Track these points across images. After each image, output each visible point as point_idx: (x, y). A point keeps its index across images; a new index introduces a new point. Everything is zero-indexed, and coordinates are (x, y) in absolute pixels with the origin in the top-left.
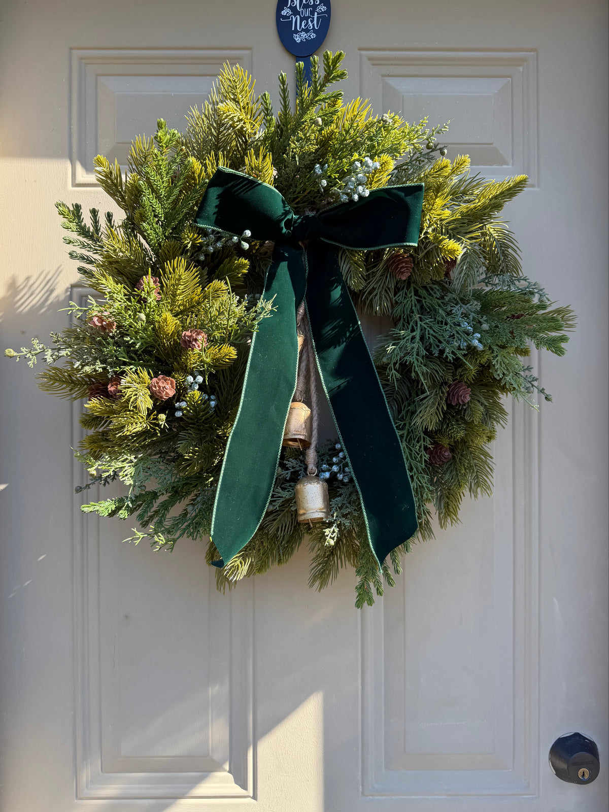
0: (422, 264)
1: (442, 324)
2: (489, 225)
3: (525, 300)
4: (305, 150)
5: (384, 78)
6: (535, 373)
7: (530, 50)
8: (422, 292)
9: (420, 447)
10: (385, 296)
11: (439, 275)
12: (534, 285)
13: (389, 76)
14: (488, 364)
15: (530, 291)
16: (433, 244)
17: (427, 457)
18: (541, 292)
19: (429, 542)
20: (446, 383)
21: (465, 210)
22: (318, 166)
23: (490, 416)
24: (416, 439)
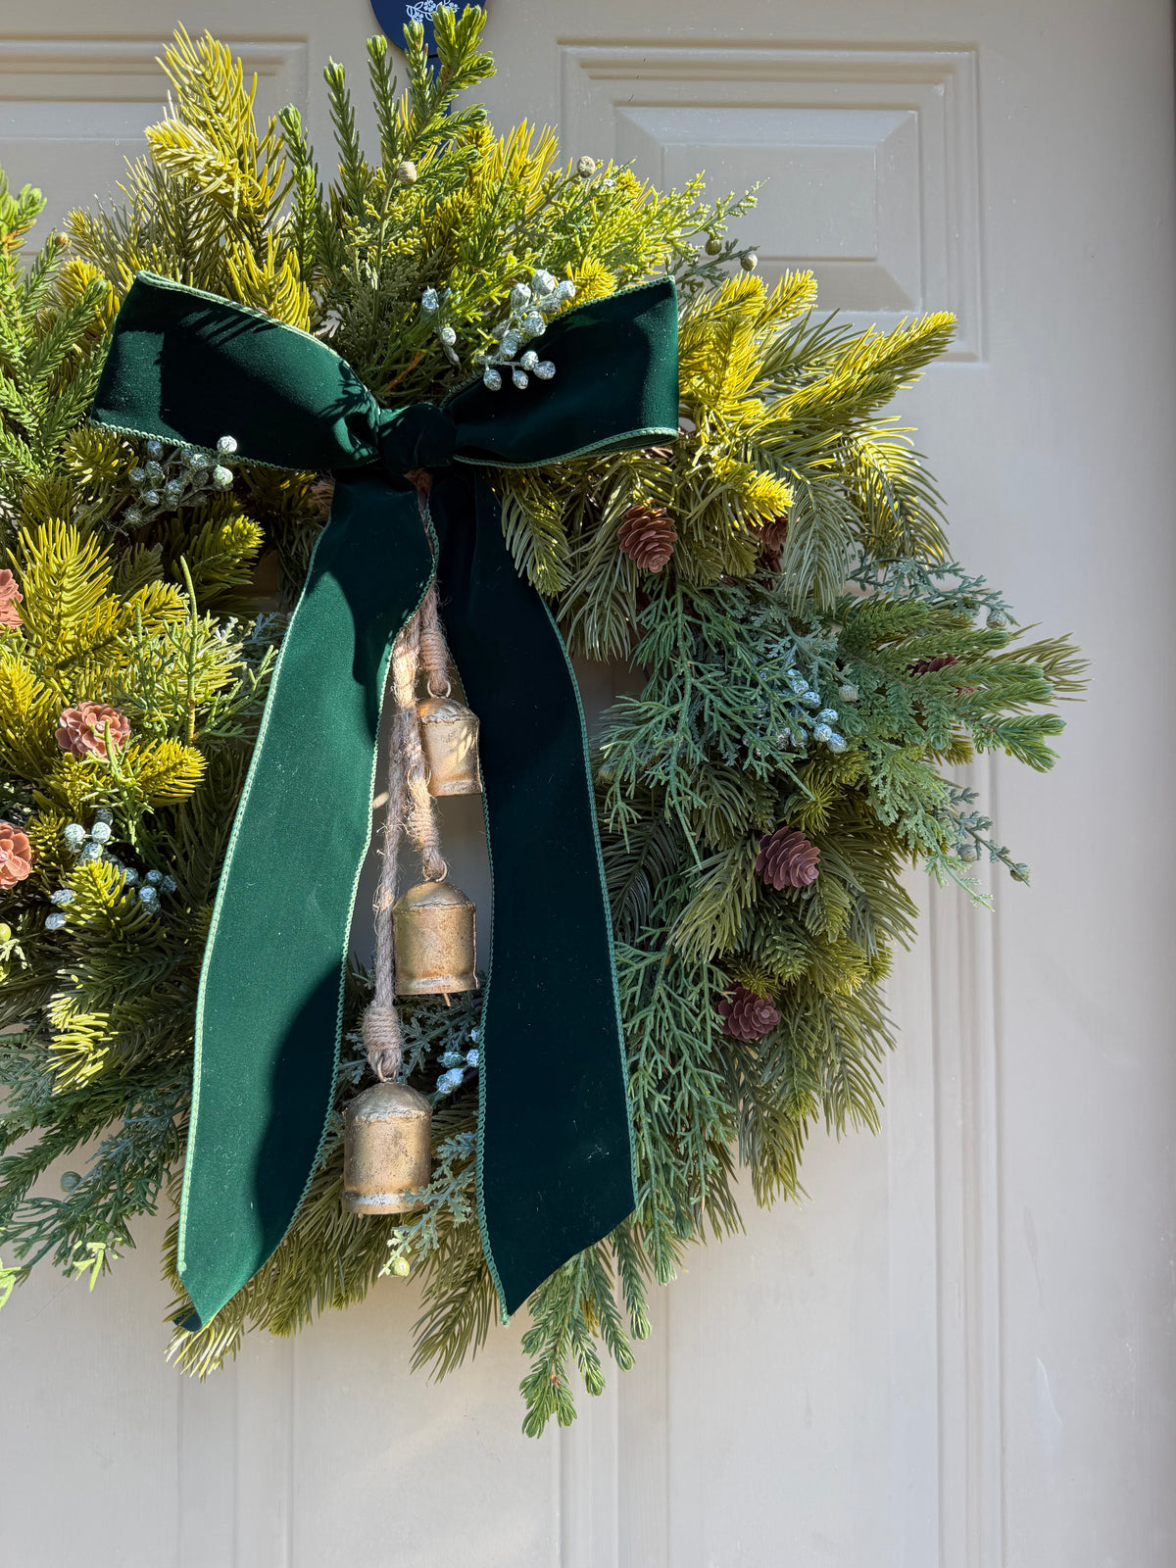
0: (699, 535)
1: (744, 683)
2: (865, 438)
3: (952, 621)
4: (390, 250)
5: (620, 108)
6: (982, 807)
7: (962, 48)
8: (703, 605)
9: (702, 994)
10: (612, 611)
11: (741, 562)
12: (976, 584)
13: (631, 103)
14: (861, 784)
15: (965, 599)
16: (724, 484)
17: (715, 1020)
18: (992, 602)
19: (732, 1240)
20: (759, 834)
21: (802, 402)
22: (430, 291)
23: (871, 917)
24: (692, 974)
